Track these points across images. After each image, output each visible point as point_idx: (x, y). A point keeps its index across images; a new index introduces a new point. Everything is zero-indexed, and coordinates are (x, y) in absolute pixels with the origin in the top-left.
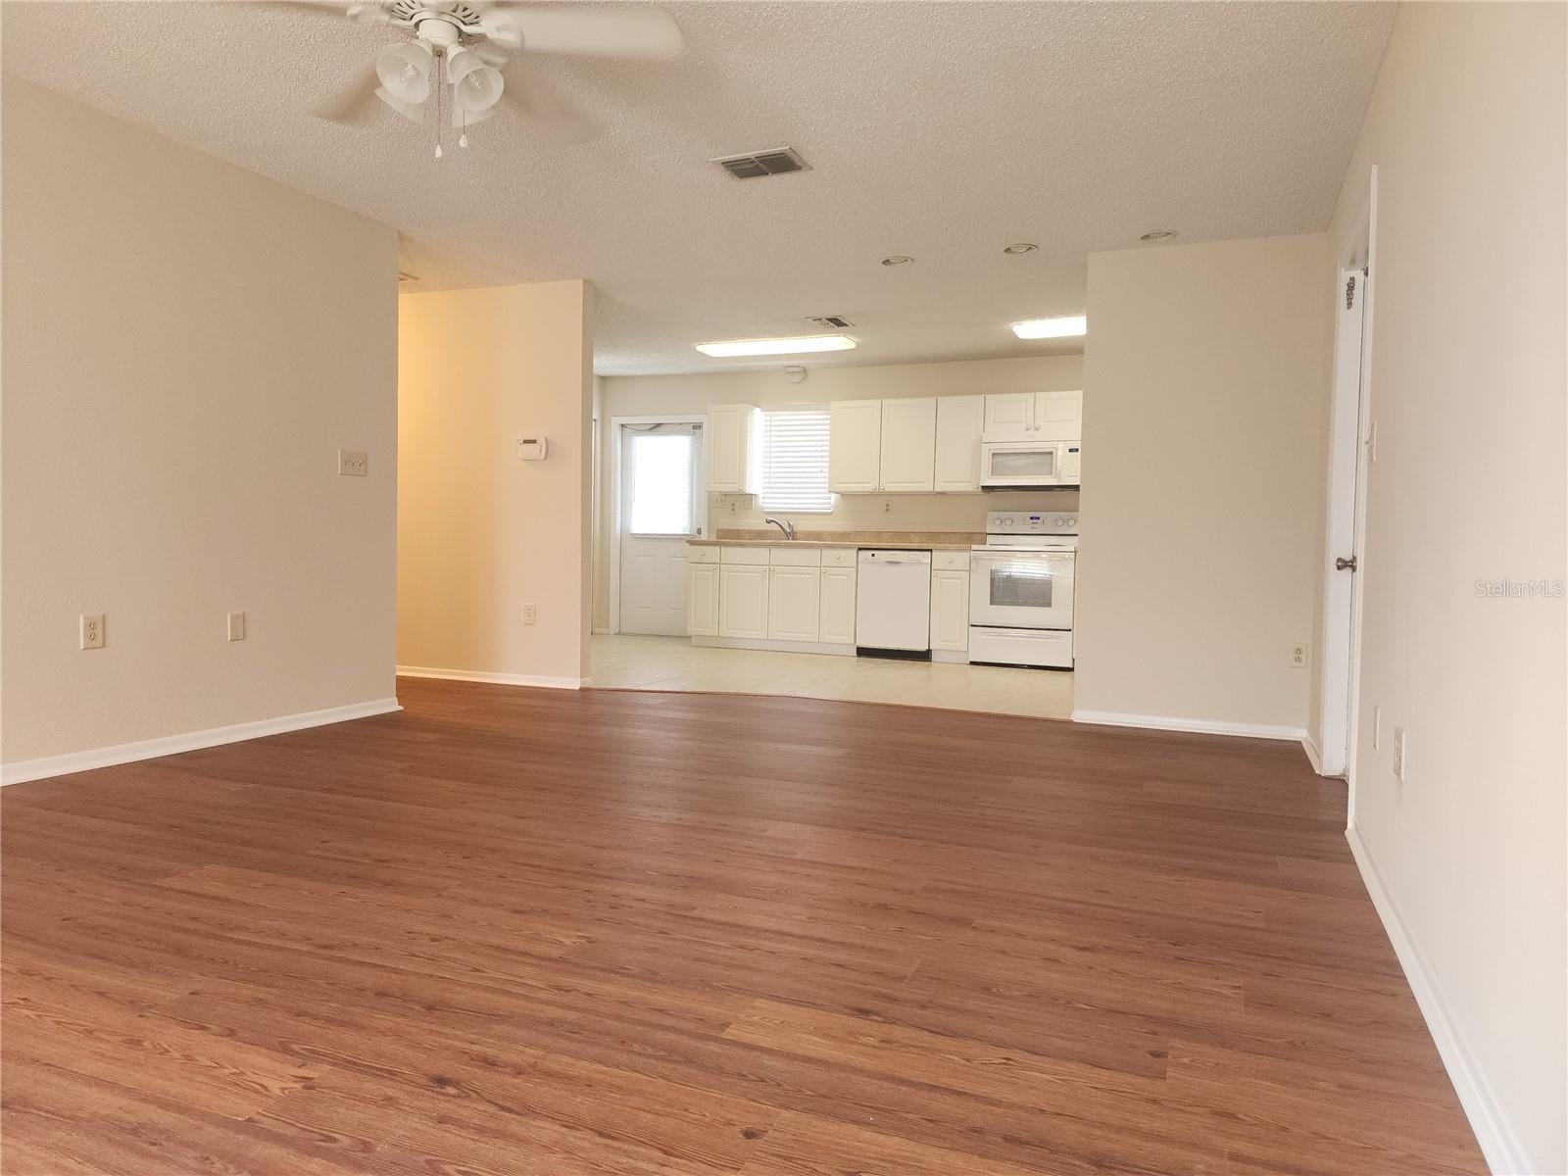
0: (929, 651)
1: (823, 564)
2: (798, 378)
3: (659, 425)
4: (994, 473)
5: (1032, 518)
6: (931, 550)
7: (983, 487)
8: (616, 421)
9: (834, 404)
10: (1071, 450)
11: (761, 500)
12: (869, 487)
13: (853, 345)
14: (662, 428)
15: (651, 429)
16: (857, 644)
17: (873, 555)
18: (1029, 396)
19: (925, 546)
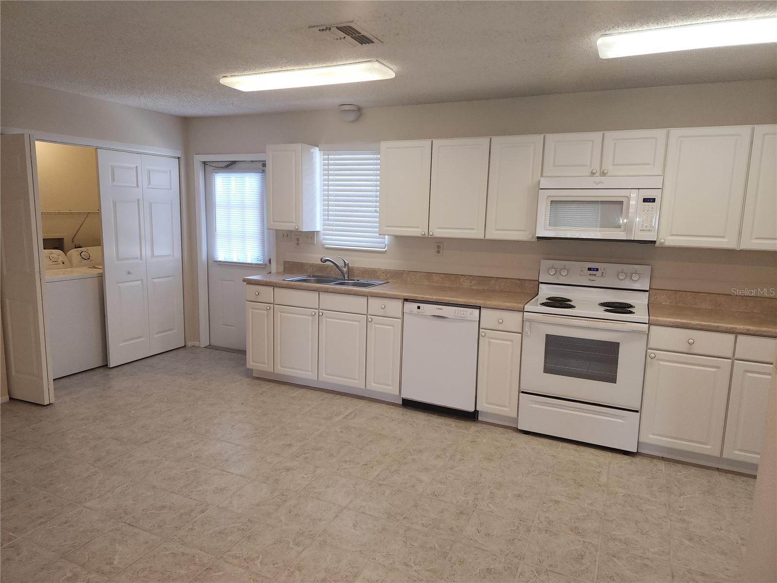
0: (476, 412)
1: (369, 313)
2: (352, 117)
3: (234, 163)
4: (554, 223)
5: (589, 269)
6: (479, 308)
7: (538, 238)
8: (198, 159)
9: (384, 145)
10: (645, 200)
11: (322, 237)
12: (416, 232)
13: (391, 75)
14: (237, 165)
15: (227, 166)
16: (402, 396)
17: (419, 308)
18: (597, 136)
19: (473, 301)
